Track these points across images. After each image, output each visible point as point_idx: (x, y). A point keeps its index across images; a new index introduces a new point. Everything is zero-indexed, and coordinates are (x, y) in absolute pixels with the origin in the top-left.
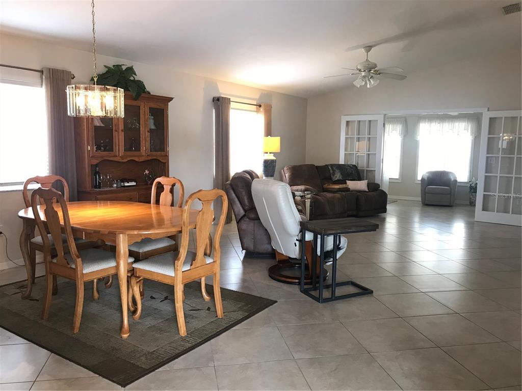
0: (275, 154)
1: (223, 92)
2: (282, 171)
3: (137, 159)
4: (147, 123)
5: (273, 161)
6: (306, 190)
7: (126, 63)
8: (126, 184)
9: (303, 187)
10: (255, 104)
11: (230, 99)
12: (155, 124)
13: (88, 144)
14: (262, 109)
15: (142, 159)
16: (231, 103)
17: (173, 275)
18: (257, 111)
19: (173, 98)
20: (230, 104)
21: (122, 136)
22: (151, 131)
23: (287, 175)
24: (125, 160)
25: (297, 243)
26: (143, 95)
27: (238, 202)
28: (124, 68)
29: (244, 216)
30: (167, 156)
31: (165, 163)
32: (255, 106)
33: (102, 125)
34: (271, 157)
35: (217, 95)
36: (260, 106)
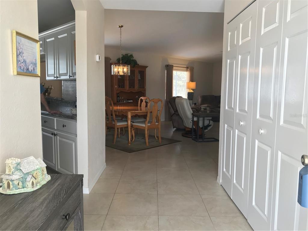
0: (193, 90)
1: (171, 62)
2: (198, 98)
3: (133, 91)
4: (138, 77)
5: (192, 93)
6: (208, 106)
7: (129, 53)
8: (129, 101)
9: (206, 105)
10: (186, 67)
11: (173, 65)
12: (141, 77)
13: (116, 85)
15: (135, 92)
16: (174, 67)
17: (145, 126)
18: (187, 71)
19: (147, 67)
21: (128, 82)
22: (139, 80)
23: (200, 100)
24: (129, 92)
25: (192, 122)
26: (136, 66)
27: (172, 108)
28: (129, 55)
29: (174, 113)
30: (145, 90)
31: (144, 93)
32: (186, 68)
33: (121, 78)
34: (192, 91)
35: (167, 64)
36: (188, 68)
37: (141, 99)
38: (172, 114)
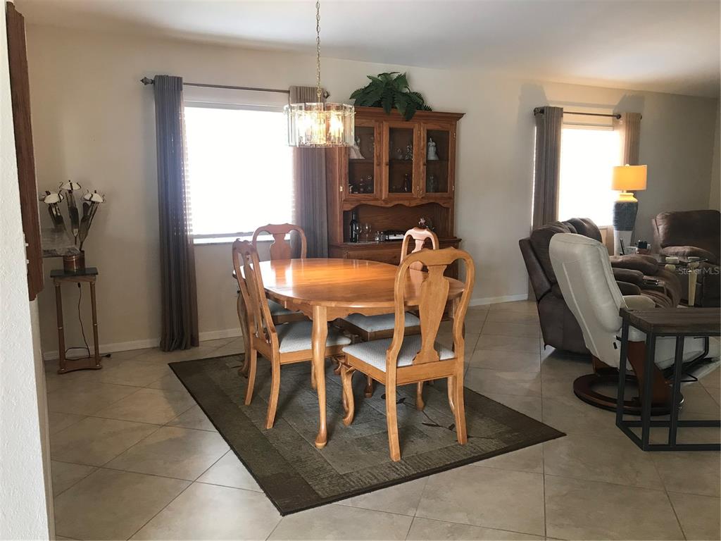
0: (635, 193)
1: (553, 99)
2: (654, 221)
3: (406, 203)
4: (422, 151)
5: (630, 204)
6: (691, 254)
7: (397, 69)
8: (392, 237)
9: (687, 249)
10: (612, 114)
11: (562, 109)
12: (437, 153)
13: (340, 184)
14: (621, 121)
15: (414, 204)
16: (564, 114)
17: (384, 369)
18: (614, 126)
19: (463, 114)
20: (562, 116)
21: (385, 171)
22: (428, 163)
23: (661, 228)
24: (390, 205)
25: (618, 344)
26: (418, 112)
27: (540, 270)
28: (395, 76)
29: (550, 291)
30: (451, 198)
31: (448, 209)
32: (610, 118)
33: (361, 157)
34: (631, 198)
35: (541, 105)
36: (619, 117)
37: (410, 236)
38: (542, 294)
